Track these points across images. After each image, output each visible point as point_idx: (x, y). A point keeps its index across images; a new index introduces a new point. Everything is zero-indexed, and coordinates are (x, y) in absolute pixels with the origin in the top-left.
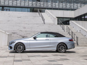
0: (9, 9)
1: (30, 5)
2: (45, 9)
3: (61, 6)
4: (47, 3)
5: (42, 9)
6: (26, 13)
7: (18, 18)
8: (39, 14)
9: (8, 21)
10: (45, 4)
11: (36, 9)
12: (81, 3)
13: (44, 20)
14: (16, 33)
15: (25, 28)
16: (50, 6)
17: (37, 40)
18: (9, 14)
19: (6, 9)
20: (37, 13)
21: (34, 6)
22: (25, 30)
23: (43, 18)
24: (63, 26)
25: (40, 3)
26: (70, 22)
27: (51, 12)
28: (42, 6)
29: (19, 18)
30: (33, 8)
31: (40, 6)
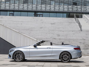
0: (42, 15)
1: (66, 10)
2: (83, 13)
4: (85, 7)
5: (79, 14)
6: (61, 18)
8: (76, 20)
9: (41, 28)
10: (83, 8)
11: (73, 14)
13: (80, 27)
14: (49, 41)
15: (59, 35)
16: (88, 10)
18: (42, 20)
20: (74, 19)
21: (70, 10)
22: (60, 37)
25: (77, 7)
28: (79, 10)
29: (53, 25)
31: (77, 10)
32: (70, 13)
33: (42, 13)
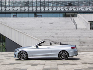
1: (62, 10)
4: (79, 7)
5: (74, 14)
6: (58, 18)
7: (50, 24)
8: (71, 19)
9: (41, 27)
10: (77, 8)
11: (68, 14)
13: (76, 25)
14: (48, 39)
15: (57, 34)
16: (82, 10)
18: (41, 20)
19: (39, 15)
20: (69, 18)
21: (66, 10)
23: (75, 23)
25: (72, 8)
28: (74, 10)
30: (65, 13)
31: (72, 10)
32: (66, 13)
33: (41, 14)
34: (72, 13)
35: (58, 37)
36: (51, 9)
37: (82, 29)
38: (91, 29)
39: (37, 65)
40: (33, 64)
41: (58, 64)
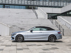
0: (9, 7)
1: (26, 4)
2: (38, 6)
3: (50, 4)
4: (39, 2)
5: (35, 7)
6: (23, 9)
8: (33, 11)
9: (9, 16)
10: (38, 3)
12: (66, 2)
14: (16, 26)
16: (41, 4)
17: (33, 33)
19: (7, 7)
21: (29, 4)
23: (36, 13)
24: (52, 20)
25: (34, 2)
26: (58, 17)
27: (42, 9)
28: (35, 4)
29: (18, 14)
31: (33, 4)
32: (29, 6)
33: (9, 6)
34: (33, 6)
35: (23, 24)
36: (17, 2)
37: (41, 19)
38: (48, 19)
39: (10, 46)
40: (7, 45)
41: (27, 45)
